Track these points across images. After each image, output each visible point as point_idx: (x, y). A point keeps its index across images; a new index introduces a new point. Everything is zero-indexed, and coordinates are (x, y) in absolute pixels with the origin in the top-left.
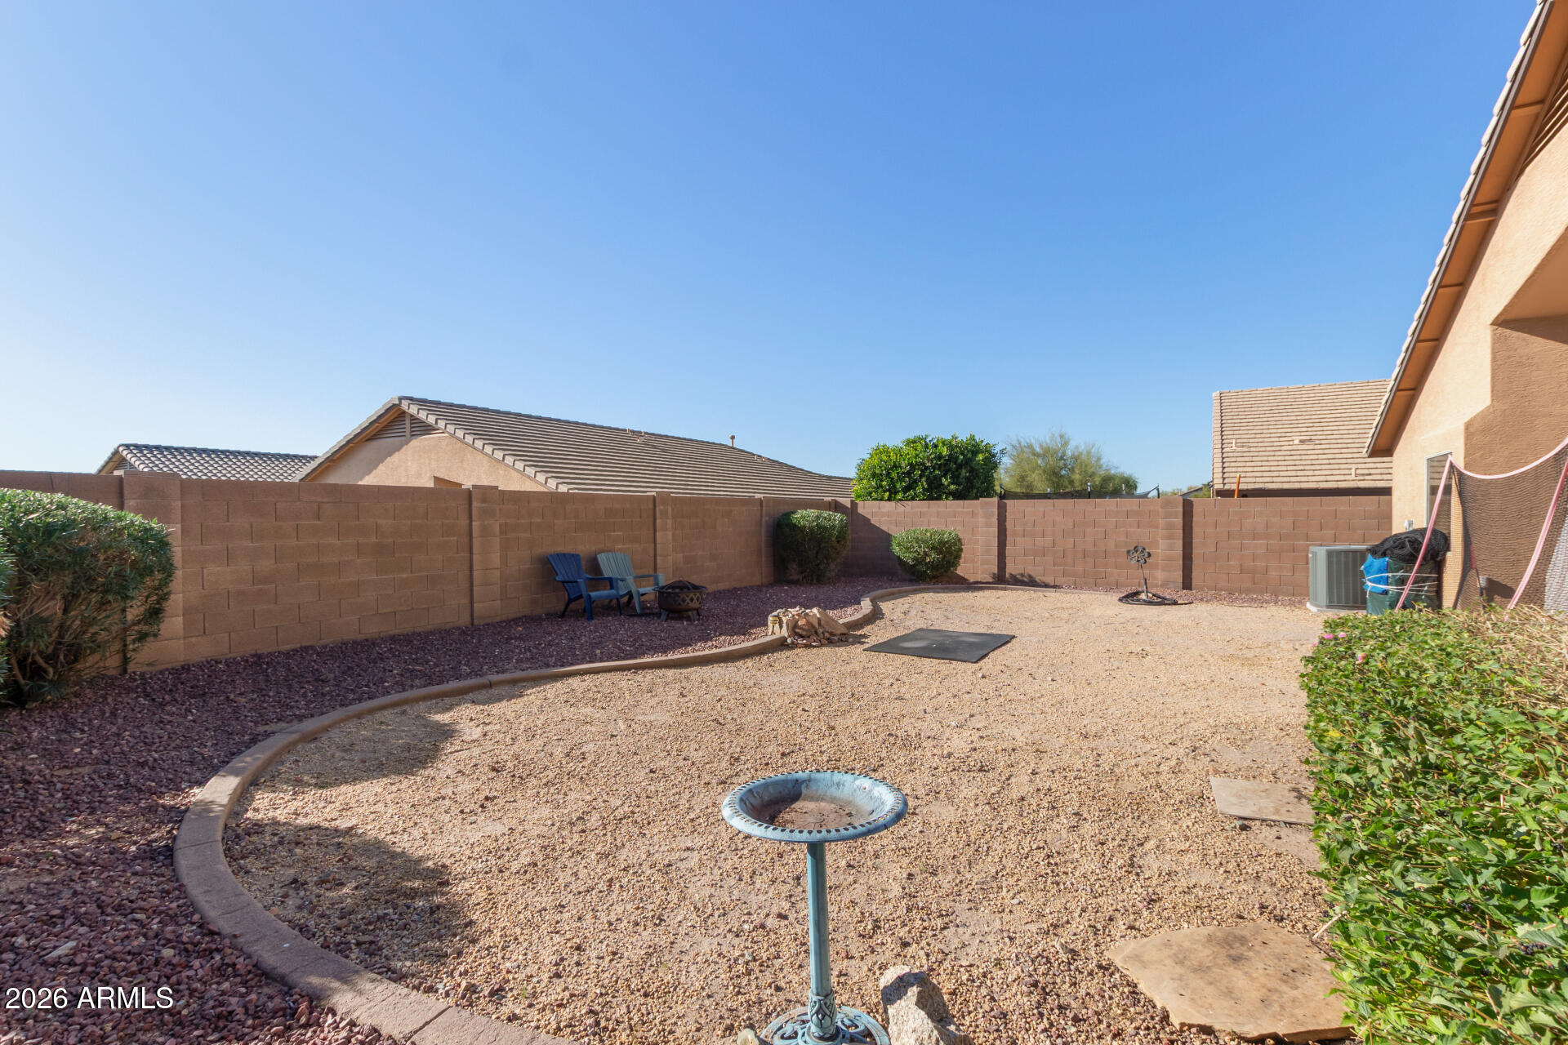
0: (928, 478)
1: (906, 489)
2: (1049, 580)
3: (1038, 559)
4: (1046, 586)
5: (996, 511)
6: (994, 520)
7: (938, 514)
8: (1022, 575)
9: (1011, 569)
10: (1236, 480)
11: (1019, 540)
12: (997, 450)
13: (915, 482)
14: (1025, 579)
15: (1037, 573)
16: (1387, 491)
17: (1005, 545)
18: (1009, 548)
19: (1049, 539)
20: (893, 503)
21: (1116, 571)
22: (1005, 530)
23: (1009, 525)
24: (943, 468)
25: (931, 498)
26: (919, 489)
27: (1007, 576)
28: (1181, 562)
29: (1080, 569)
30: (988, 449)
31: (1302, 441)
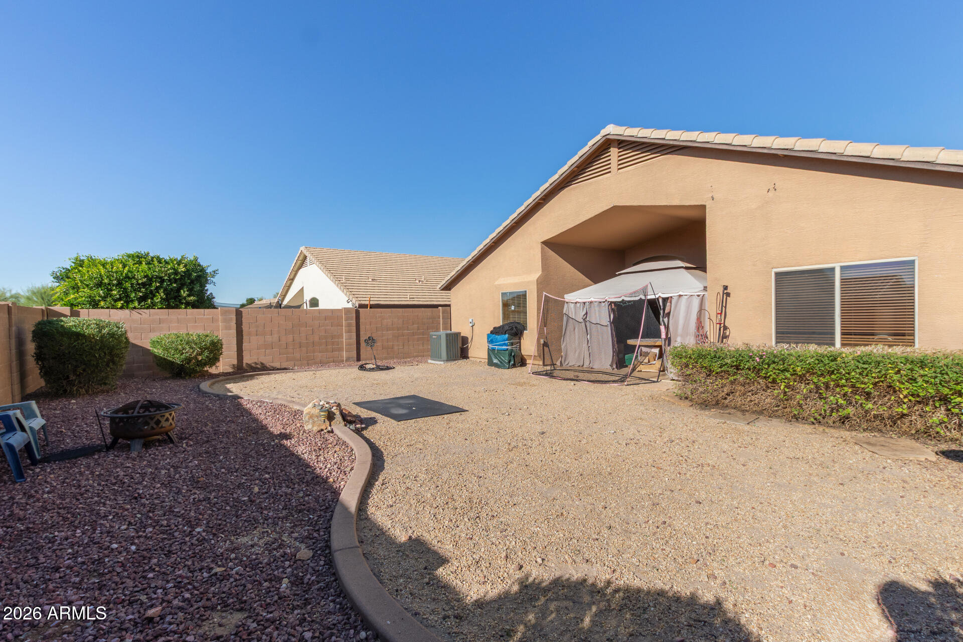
0: (165, 290)
1: (142, 299)
2: (277, 365)
3: (267, 351)
4: (274, 369)
5: (234, 317)
6: (233, 324)
7: (178, 321)
8: (256, 363)
9: (247, 359)
10: (368, 299)
11: (253, 338)
12: (209, 271)
13: (152, 295)
14: (259, 366)
15: (267, 361)
16: (449, 306)
17: (242, 343)
18: (245, 345)
19: (276, 336)
20: (127, 311)
21: (320, 354)
22: (242, 331)
23: (245, 327)
24: (178, 282)
25: (169, 307)
26: (157, 299)
27: (244, 365)
28: (355, 346)
29: (297, 355)
30: (203, 270)
31: (372, 280)
